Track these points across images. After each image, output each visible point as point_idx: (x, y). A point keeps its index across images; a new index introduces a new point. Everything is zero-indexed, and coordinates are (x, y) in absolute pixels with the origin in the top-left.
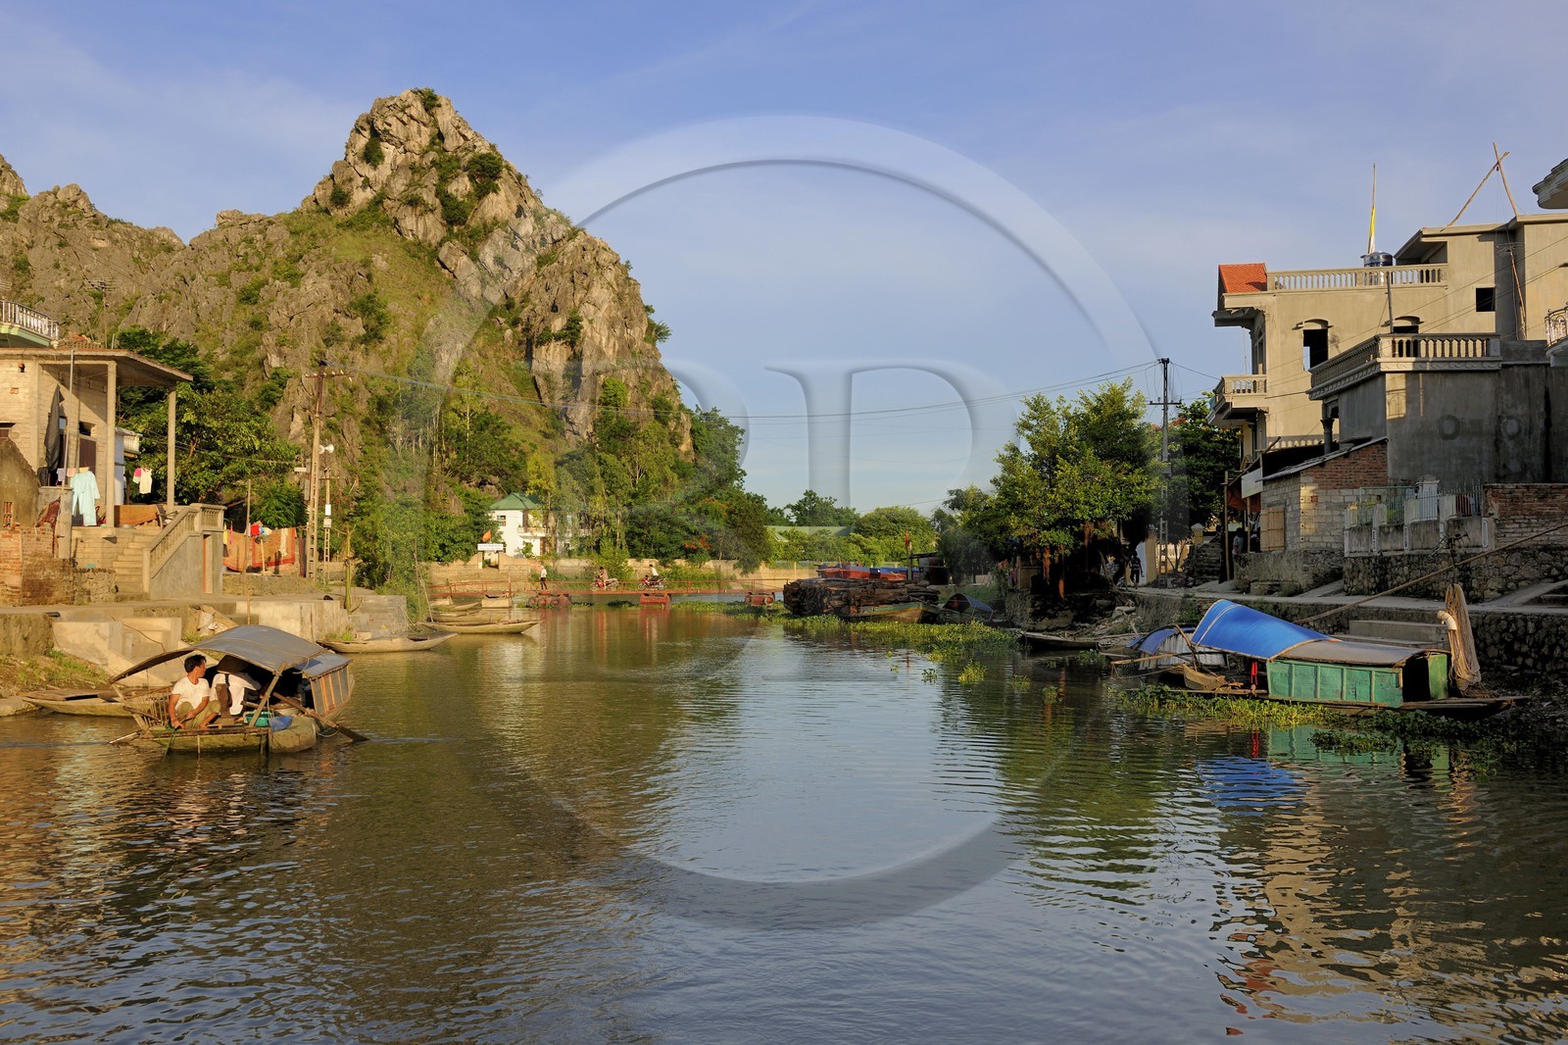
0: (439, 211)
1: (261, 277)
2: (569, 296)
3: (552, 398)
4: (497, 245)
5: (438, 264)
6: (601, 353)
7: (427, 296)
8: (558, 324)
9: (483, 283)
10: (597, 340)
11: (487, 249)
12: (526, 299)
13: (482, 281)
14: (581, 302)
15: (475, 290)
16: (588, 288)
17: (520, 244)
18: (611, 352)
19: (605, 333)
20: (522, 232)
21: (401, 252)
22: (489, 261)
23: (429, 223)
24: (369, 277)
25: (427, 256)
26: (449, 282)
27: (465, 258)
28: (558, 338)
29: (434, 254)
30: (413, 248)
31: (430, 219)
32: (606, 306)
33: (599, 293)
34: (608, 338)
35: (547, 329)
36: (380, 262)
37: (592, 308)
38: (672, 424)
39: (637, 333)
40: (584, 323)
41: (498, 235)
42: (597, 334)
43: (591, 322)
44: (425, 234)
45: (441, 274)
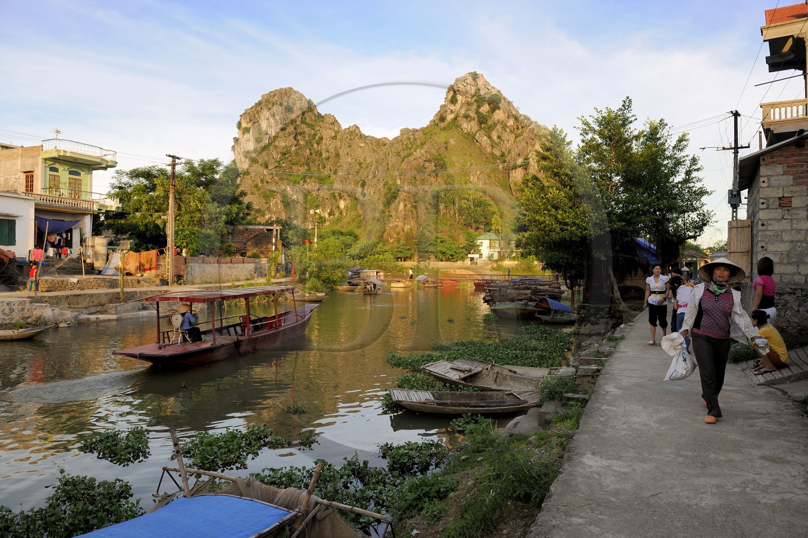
0: (476, 120)
2: (525, 149)
4: (498, 131)
5: (475, 141)
7: (468, 154)
8: (520, 161)
9: (492, 147)
11: (494, 133)
12: (509, 152)
13: (492, 146)
15: (489, 150)
16: (533, 145)
17: (508, 130)
20: (509, 125)
21: (461, 137)
22: (495, 138)
23: (472, 124)
24: (446, 148)
25: (471, 138)
26: (479, 148)
27: (485, 137)
28: (520, 167)
29: (474, 137)
30: (466, 135)
31: (473, 123)
33: (538, 147)
35: (515, 164)
36: (452, 142)
37: (535, 153)
40: (531, 160)
41: (499, 127)
43: (534, 159)
44: (471, 129)
45: (476, 145)
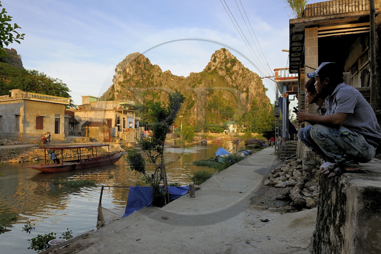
0: (225, 70)
1: (196, 84)
2: (247, 84)
3: (243, 103)
4: (235, 75)
6: (252, 94)
7: (222, 86)
8: (245, 89)
10: (252, 92)
11: (233, 76)
12: (240, 85)
13: (232, 82)
14: (249, 85)
15: (231, 84)
16: (251, 82)
17: (239, 75)
18: (255, 94)
19: (253, 91)
20: (240, 73)
21: (218, 78)
22: (234, 78)
23: (223, 72)
24: (212, 83)
25: (222, 78)
26: (226, 83)
27: (229, 78)
28: (245, 92)
29: (224, 78)
32: (254, 85)
33: (253, 83)
34: (254, 92)
35: (243, 90)
36: (214, 80)
37: (251, 86)
38: (267, 107)
39: (261, 90)
40: (250, 89)
41: (235, 73)
42: (252, 91)
43: (251, 89)
44: (223, 74)
45: (225, 81)
